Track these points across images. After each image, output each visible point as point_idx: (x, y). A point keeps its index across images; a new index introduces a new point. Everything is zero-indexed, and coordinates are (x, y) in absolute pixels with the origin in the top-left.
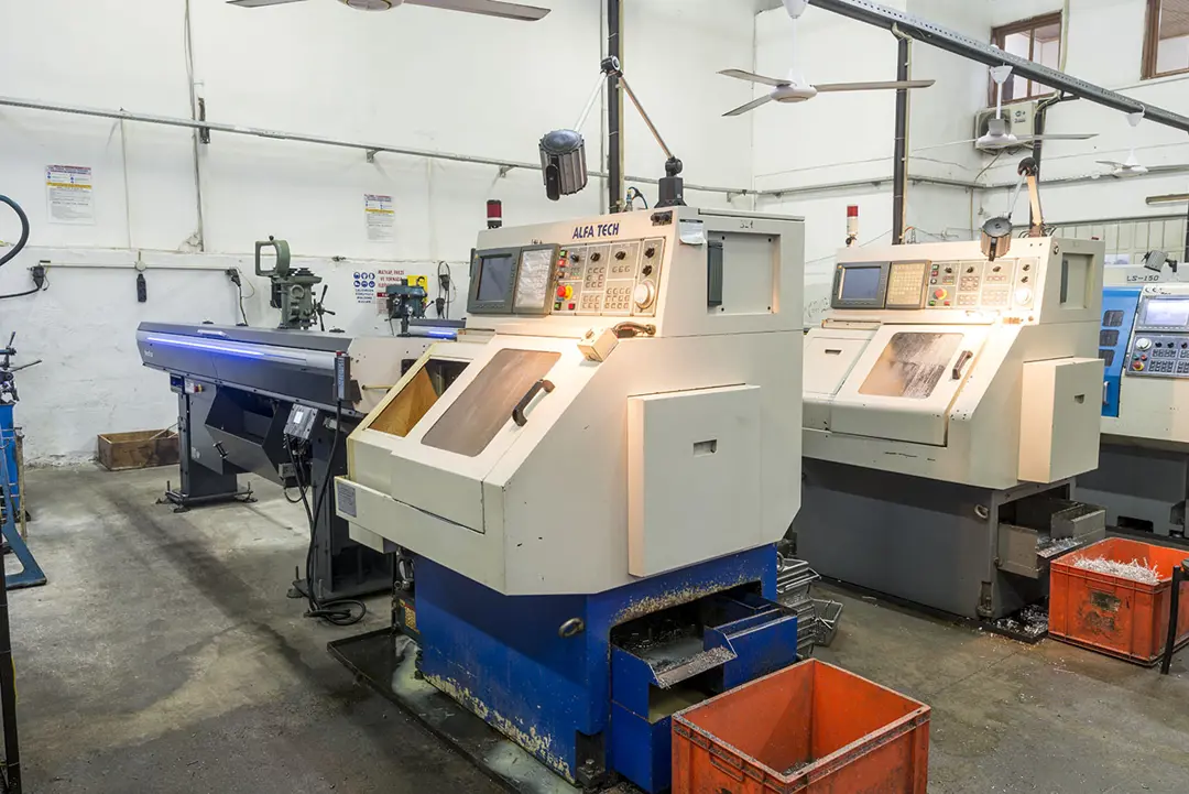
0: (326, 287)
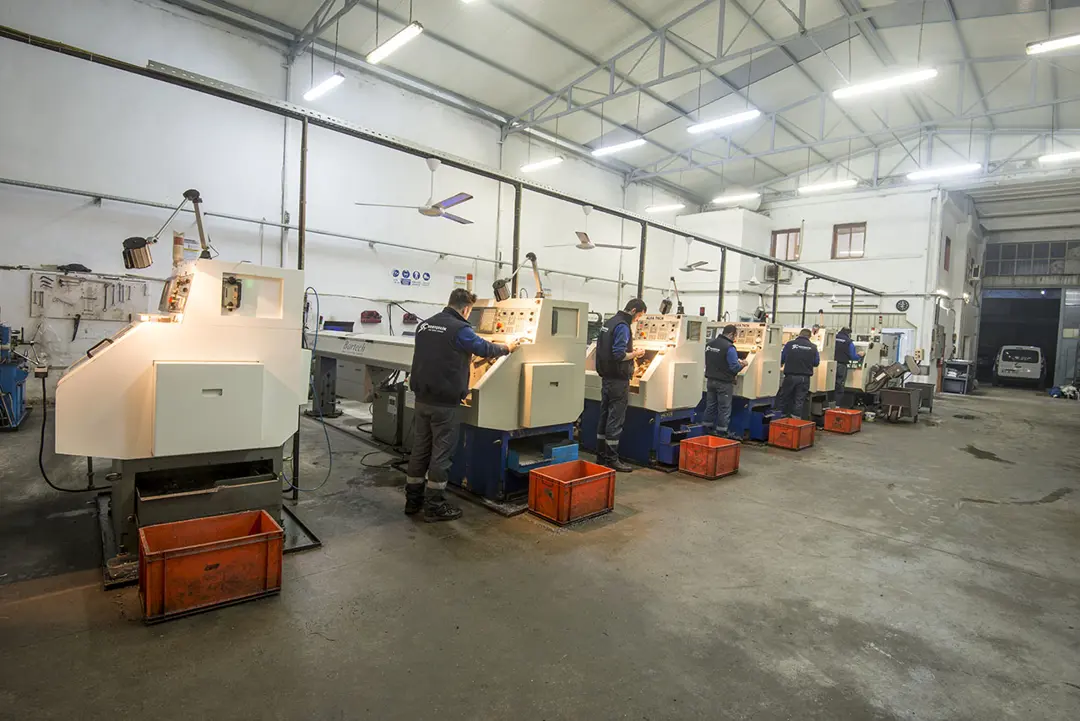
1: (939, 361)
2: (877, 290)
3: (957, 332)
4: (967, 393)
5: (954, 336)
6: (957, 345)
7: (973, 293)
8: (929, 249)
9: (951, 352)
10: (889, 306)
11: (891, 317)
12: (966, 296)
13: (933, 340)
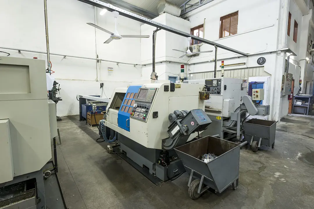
0: (59, 85)
1: (289, 96)
2: (245, 52)
3: (302, 78)
4: (308, 115)
5: (300, 81)
6: (302, 86)
7: (312, 58)
8: (279, 19)
9: (298, 90)
10: (252, 62)
11: (254, 69)
12: (307, 59)
13: (283, 83)
